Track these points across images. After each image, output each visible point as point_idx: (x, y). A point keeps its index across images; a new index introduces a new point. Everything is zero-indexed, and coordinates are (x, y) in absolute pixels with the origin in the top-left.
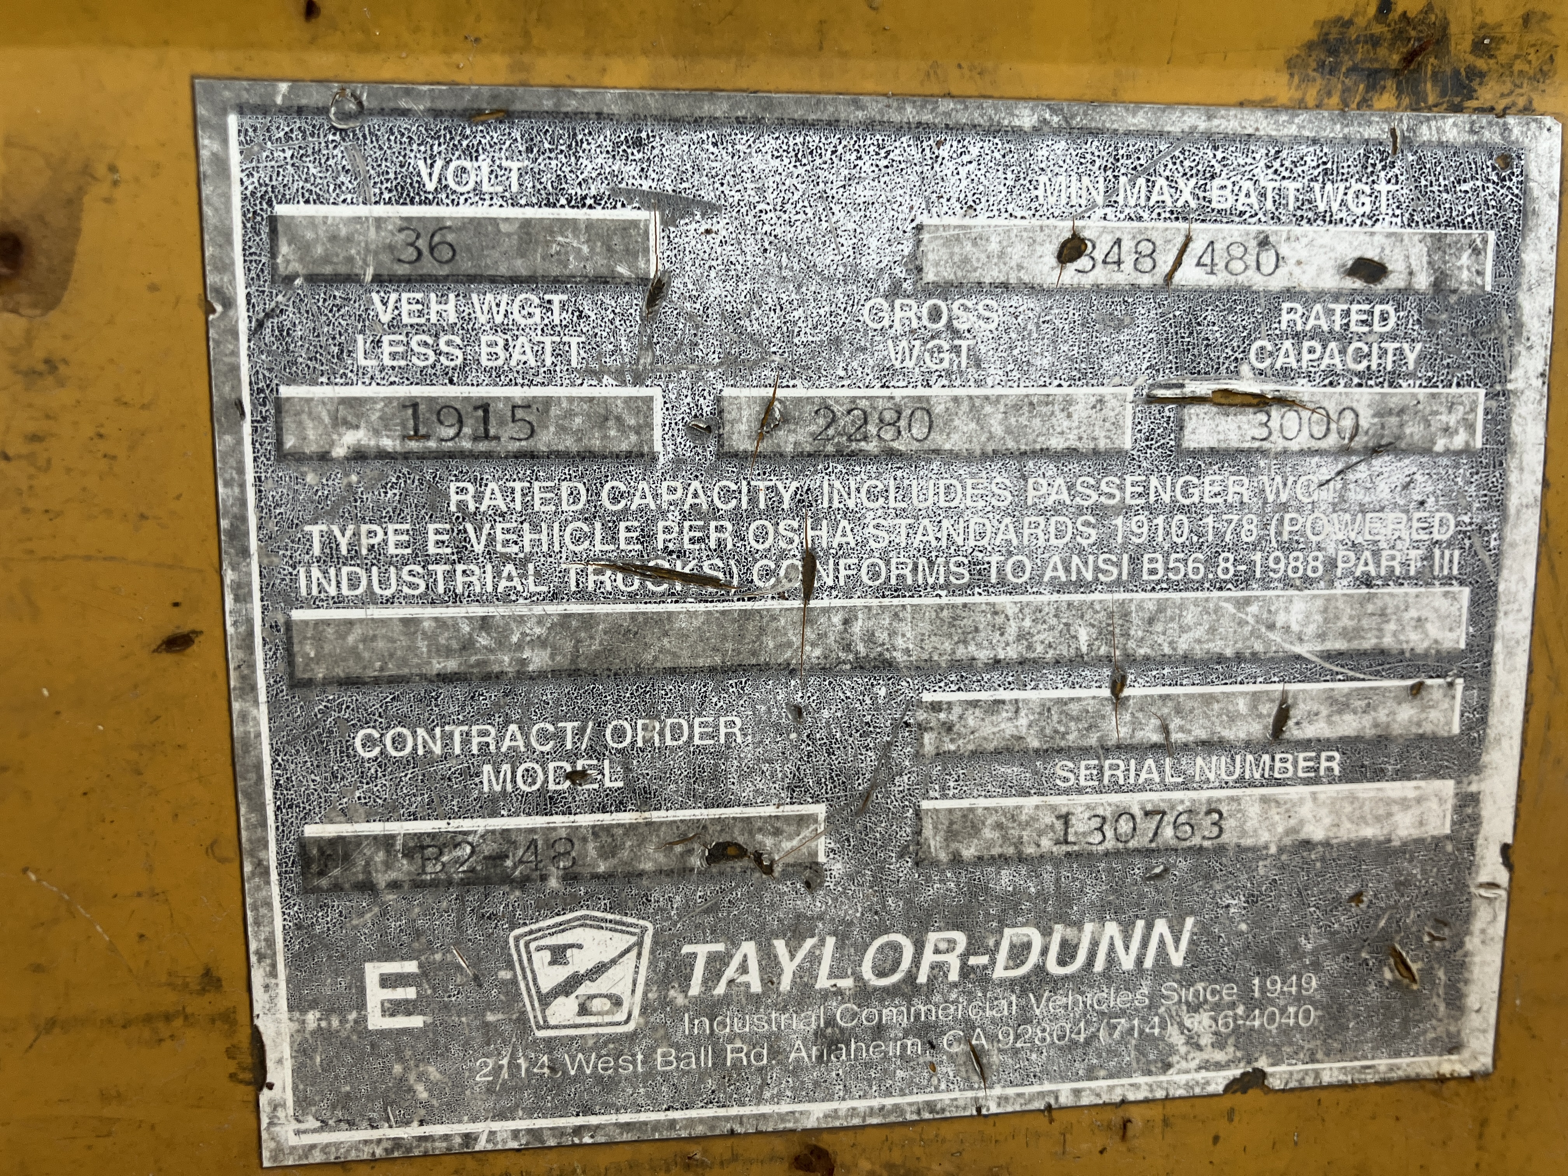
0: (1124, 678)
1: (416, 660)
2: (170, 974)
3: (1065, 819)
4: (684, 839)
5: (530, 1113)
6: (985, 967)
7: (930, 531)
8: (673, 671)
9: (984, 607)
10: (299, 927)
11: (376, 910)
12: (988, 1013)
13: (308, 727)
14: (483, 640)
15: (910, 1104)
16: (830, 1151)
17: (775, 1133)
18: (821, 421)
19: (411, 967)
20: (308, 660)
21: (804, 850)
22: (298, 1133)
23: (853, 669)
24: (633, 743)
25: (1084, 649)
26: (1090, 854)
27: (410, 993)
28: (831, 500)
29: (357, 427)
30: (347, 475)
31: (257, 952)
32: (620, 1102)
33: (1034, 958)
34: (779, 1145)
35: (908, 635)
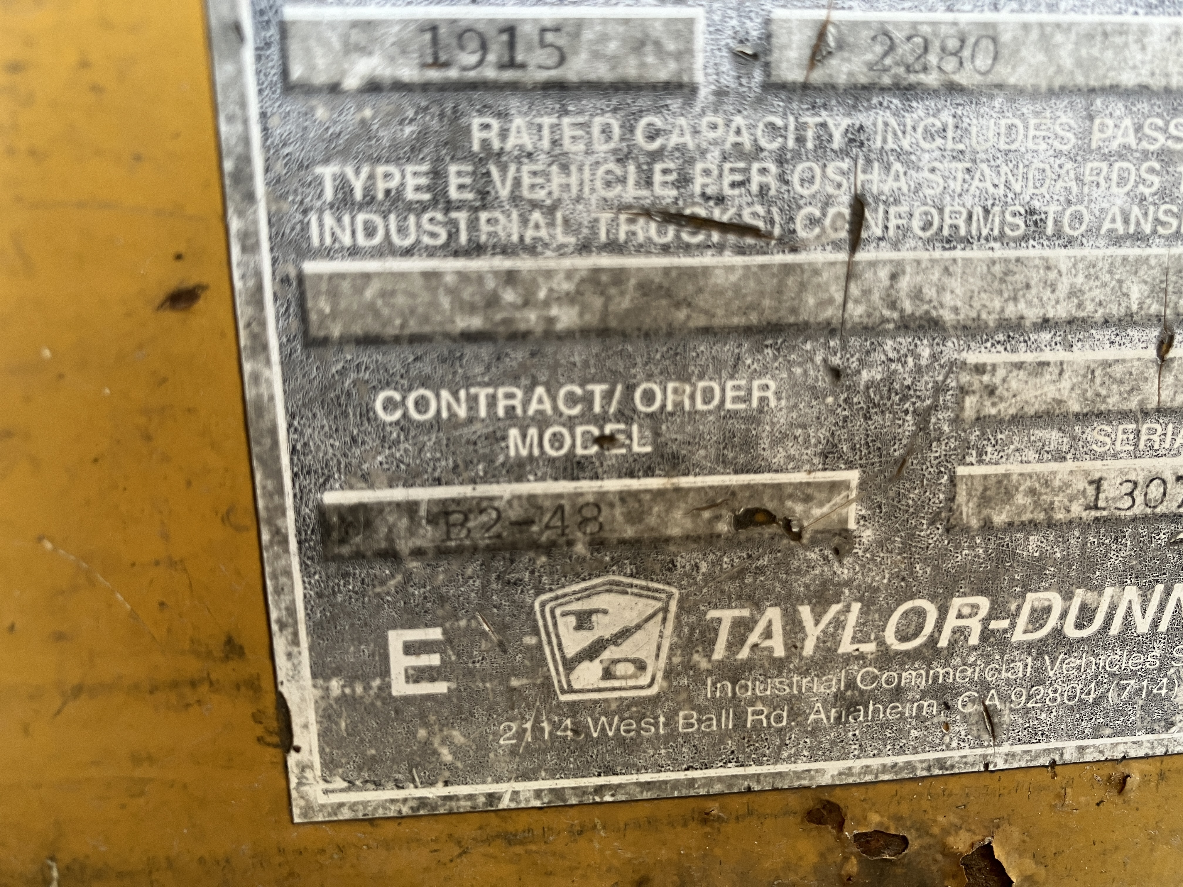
0: (1172, 338)
1: (438, 318)
2: (192, 642)
3: (1097, 483)
4: (712, 505)
5: (552, 775)
6: (1005, 631)
7: (988, 178)
8: (706, 331)
9: (1037, 261)
10: (320, 595)
11: (399, 577)
12: (1004, 675)
13: (324, 390)
14: (509, 296)
15: (922, 762)
16: (842, 806)
17: (790, 789)
18: (879, 49)
19: (435, 634)
20: (323, 318)
21: (835, 517)
22: (326, 792)
23: (898, 328)
24: (663, 406)
25: (1135, 308)
26: (1118, 519)
27: (435, 660)
28: (885, 141)
29: (370, 54)
30: (360, 108)
31: (279, 621)
32: (641, 763)
33: (1052, 622)
34: (793, 800)
35: (958, 291)
